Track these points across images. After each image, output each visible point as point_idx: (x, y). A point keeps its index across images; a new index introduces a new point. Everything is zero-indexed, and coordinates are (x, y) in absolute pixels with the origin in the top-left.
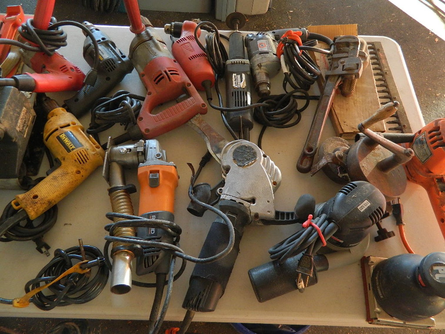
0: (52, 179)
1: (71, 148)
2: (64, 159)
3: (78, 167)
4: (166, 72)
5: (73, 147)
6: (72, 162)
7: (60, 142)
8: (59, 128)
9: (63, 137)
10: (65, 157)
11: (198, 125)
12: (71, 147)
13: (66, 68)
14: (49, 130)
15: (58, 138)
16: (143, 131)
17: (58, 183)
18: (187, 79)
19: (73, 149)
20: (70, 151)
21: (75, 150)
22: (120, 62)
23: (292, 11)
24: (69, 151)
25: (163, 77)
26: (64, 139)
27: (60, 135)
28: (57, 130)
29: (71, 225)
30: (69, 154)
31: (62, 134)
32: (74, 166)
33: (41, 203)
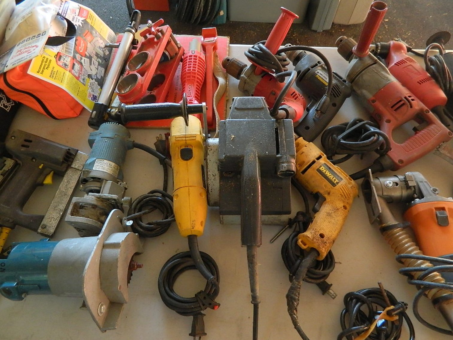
0: (327, 216)
1: (335, 182)
2: (329, 194)
3: (344, 202)
4: (405, 98)
5: (337, 181)
6: (339, 196)
7: (322, 175)
8: (316, 160)
9: (323, 170)
10: (330, 191)
11: (449, 155)
12: (335, 180)
13: (296, 94)
14: (306, 162)
15: (319, 170)
16: (397, 162)
17: (334, 220)
18: (422, 105)
19: (337, 183)
20: (336, 185)
21: (339, 184)
22: (344, 86)
23: (387, 20)
24: (334, 185)
25: (404, 104)
26: (325, 172)
27: (320, 167)
28: (314, 162)
29: (341, 263)
30: (335, 188)
31: (321, 166)
32: (340, 201)
33: (329, 243)
